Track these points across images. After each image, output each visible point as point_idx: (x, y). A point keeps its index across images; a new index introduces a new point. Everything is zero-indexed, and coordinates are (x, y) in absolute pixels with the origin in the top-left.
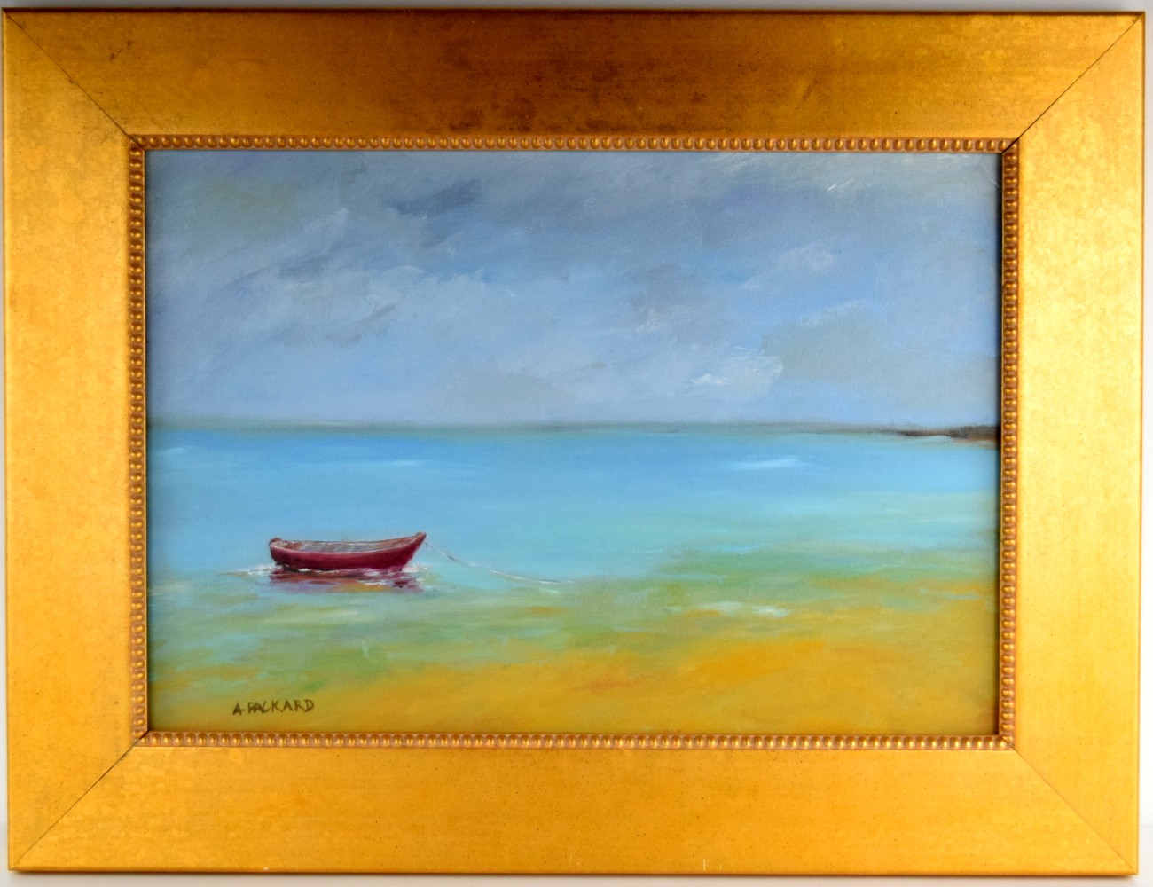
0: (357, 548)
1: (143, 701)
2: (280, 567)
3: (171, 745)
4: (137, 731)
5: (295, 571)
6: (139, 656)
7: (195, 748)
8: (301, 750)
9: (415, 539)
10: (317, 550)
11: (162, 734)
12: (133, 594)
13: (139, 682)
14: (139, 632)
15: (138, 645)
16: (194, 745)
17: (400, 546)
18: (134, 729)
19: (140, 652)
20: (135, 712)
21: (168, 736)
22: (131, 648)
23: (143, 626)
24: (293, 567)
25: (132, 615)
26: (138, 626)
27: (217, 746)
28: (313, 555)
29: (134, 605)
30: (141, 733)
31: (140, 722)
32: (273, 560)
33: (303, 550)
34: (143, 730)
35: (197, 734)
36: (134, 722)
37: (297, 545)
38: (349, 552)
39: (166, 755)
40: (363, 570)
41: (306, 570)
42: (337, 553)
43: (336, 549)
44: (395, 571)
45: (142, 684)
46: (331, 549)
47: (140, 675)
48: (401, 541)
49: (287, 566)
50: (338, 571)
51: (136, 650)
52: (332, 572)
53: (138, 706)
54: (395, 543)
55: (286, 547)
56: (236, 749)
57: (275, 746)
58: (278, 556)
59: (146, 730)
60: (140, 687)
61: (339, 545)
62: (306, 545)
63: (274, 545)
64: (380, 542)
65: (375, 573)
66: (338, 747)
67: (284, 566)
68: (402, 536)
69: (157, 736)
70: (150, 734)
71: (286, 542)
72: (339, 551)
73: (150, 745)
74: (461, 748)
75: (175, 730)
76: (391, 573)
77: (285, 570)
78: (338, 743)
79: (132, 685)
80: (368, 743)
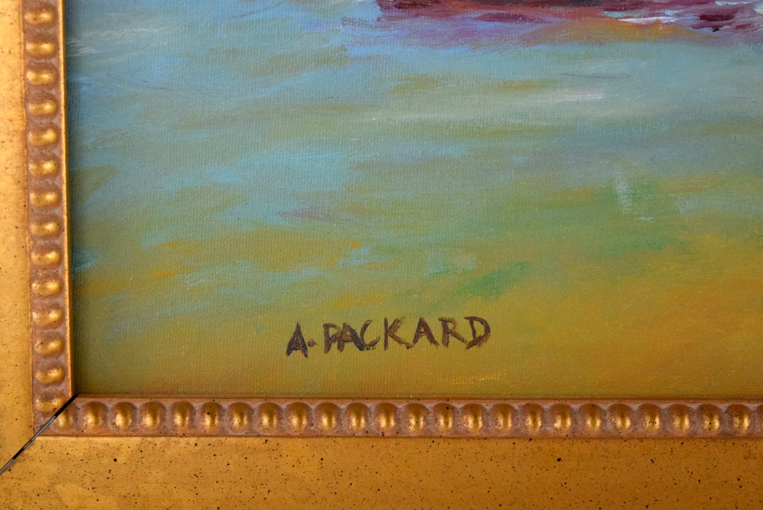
1: (61, 320)
3: (131, 431)
4: (47, 398)
6: (48, 206)
7: (193, 440)
8: (465, 445)
11: (110, 403)
12: (30, 47)
13: (51, 272)
14: (46, 145)
15: (44, 176)
16: (192, 430)
18: (35, 390)
19: (50, 197)
20: (39, 349)
21: (126, 409)
22: (27, 183)
23: (57, 130)
25: (26, 100)
26: (44, 130)
27: (251, 433)
29: (31, 76)
30: (57, 403)
31: (55, 374)
34: (61, 395)
35: (197, 405)
36: (39, 376)
39: (121, 460)
45: (57, 277)
47: (52, 256)
51: (40, 191)
53: (49, 332)
56: (299, 443)
57: (398, 434)
59: (70, 395)
60: (52, 286)
66: (558, 437)
69: (96, 409)
70: (80, 403)
73: (80, 433)
75: (142, 395)
78: (558, 424)
79: (31, 281)
80: (634, 423)
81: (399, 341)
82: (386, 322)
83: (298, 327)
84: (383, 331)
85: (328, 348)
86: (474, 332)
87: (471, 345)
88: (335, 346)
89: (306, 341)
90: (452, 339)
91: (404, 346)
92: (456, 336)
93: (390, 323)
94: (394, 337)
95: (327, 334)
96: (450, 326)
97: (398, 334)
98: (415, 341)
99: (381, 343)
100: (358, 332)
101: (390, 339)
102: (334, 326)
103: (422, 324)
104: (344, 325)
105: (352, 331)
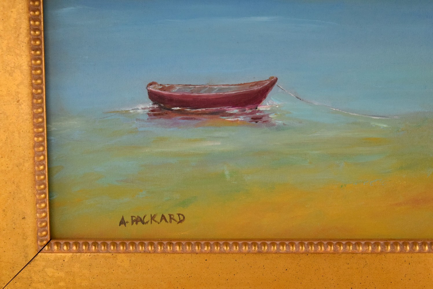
0: (220, 90)
1: (46, 216)
2: (156, 106)
3: (69, 251)
4: (42, 241)
5: (170, 109)
6: (42, 180)
7: (89, 254)
8: (176, 255)
9: (268, 82)
10: (187, 92)
11: (62, 242)
12: (35, 130)
13: (43, 201)
14: (41, 161)
15: (40, 171)
16: (89, 251)
17: (256, 88)
18: (38, 239)
19: (42, 177)
20: (39, 226)
21: (67, 244)
22: (35, 173)
23: (44, 156)
24: (167, 106)
25: (34, 147)
26: (40, 156)
27: (107, 252)
28: (183, 96)
29: (36, 139)
30: (45, 242)
31: (44, 233)
32: (150, 100)
33: (175, 92)
34: (46, 240)
35: (90, 242)
36: (39, 234)
37: (171, 87)
38: (213, 93)
39: (66, 260)
40: (225, 108)
41: (178, 108)
42: (204, 94)
43: (203, 91)
44: (251, 109)
45: (44, 202)
46: (199, 91)
47: (43, 196)
48: (257, 84)
49: (162, 105)
50: (204, 109)
51: (39, 175)
52: (200, 110)
53: (42, 220)
54: (251, 86)
55: (161, 89)
56: (123, 255)
57: (155, 252)
58: (153, 96)
59: (49, 239)
60: (43, 205)
61: (205, 87)
62: (178, 88)
63: (151, 88)
64: (239, 85)
65: (235, 111)
66: (206, 253)
67: (160, 105)
68: (257, 80)
69: (57, 244)
70: (52, 242)
71: (161, 85)
72: (205, 92)
73: (52, 252)
74: (307, 253)
75: (72, 239)
76: (248, 111)
77: (160, 107)
78: (206, 249)
79: (36, 204)
80: (230, 248)
81: (156, 221)
82: (151, 215)
83: (123, 217)
84: (150, 218)
85: (132, 224)
86: (180, 219)
87: (179, 223)
88: (135, 223)
89: (126, 221)
90: (172, 221)
91: (157, 223)
92: (174, 220)
93: (153, 216)
94: (153, 220)
95: (132, 219)
96: (172, 217)
97: (155, 219)
98: (161, 221)
99: (150, 222)
100: (142, 218)
101: (153, 221)
102: (134, 217)
103: (163, 216)
104: (138, 216)
105: (140, 218)
